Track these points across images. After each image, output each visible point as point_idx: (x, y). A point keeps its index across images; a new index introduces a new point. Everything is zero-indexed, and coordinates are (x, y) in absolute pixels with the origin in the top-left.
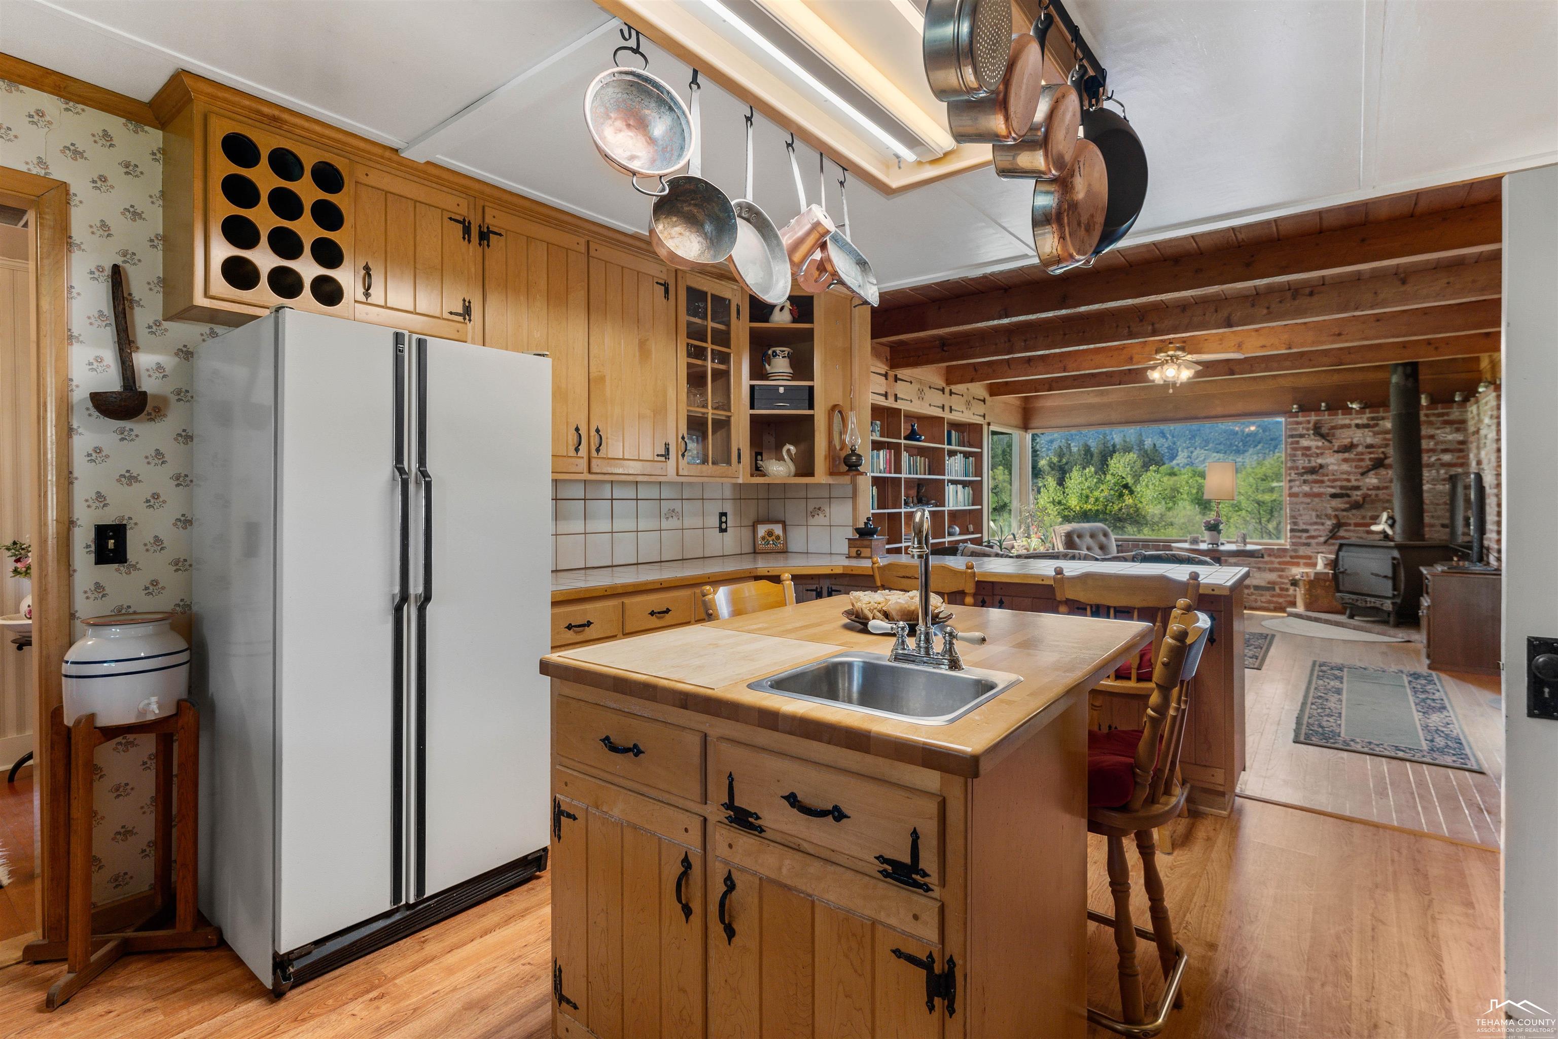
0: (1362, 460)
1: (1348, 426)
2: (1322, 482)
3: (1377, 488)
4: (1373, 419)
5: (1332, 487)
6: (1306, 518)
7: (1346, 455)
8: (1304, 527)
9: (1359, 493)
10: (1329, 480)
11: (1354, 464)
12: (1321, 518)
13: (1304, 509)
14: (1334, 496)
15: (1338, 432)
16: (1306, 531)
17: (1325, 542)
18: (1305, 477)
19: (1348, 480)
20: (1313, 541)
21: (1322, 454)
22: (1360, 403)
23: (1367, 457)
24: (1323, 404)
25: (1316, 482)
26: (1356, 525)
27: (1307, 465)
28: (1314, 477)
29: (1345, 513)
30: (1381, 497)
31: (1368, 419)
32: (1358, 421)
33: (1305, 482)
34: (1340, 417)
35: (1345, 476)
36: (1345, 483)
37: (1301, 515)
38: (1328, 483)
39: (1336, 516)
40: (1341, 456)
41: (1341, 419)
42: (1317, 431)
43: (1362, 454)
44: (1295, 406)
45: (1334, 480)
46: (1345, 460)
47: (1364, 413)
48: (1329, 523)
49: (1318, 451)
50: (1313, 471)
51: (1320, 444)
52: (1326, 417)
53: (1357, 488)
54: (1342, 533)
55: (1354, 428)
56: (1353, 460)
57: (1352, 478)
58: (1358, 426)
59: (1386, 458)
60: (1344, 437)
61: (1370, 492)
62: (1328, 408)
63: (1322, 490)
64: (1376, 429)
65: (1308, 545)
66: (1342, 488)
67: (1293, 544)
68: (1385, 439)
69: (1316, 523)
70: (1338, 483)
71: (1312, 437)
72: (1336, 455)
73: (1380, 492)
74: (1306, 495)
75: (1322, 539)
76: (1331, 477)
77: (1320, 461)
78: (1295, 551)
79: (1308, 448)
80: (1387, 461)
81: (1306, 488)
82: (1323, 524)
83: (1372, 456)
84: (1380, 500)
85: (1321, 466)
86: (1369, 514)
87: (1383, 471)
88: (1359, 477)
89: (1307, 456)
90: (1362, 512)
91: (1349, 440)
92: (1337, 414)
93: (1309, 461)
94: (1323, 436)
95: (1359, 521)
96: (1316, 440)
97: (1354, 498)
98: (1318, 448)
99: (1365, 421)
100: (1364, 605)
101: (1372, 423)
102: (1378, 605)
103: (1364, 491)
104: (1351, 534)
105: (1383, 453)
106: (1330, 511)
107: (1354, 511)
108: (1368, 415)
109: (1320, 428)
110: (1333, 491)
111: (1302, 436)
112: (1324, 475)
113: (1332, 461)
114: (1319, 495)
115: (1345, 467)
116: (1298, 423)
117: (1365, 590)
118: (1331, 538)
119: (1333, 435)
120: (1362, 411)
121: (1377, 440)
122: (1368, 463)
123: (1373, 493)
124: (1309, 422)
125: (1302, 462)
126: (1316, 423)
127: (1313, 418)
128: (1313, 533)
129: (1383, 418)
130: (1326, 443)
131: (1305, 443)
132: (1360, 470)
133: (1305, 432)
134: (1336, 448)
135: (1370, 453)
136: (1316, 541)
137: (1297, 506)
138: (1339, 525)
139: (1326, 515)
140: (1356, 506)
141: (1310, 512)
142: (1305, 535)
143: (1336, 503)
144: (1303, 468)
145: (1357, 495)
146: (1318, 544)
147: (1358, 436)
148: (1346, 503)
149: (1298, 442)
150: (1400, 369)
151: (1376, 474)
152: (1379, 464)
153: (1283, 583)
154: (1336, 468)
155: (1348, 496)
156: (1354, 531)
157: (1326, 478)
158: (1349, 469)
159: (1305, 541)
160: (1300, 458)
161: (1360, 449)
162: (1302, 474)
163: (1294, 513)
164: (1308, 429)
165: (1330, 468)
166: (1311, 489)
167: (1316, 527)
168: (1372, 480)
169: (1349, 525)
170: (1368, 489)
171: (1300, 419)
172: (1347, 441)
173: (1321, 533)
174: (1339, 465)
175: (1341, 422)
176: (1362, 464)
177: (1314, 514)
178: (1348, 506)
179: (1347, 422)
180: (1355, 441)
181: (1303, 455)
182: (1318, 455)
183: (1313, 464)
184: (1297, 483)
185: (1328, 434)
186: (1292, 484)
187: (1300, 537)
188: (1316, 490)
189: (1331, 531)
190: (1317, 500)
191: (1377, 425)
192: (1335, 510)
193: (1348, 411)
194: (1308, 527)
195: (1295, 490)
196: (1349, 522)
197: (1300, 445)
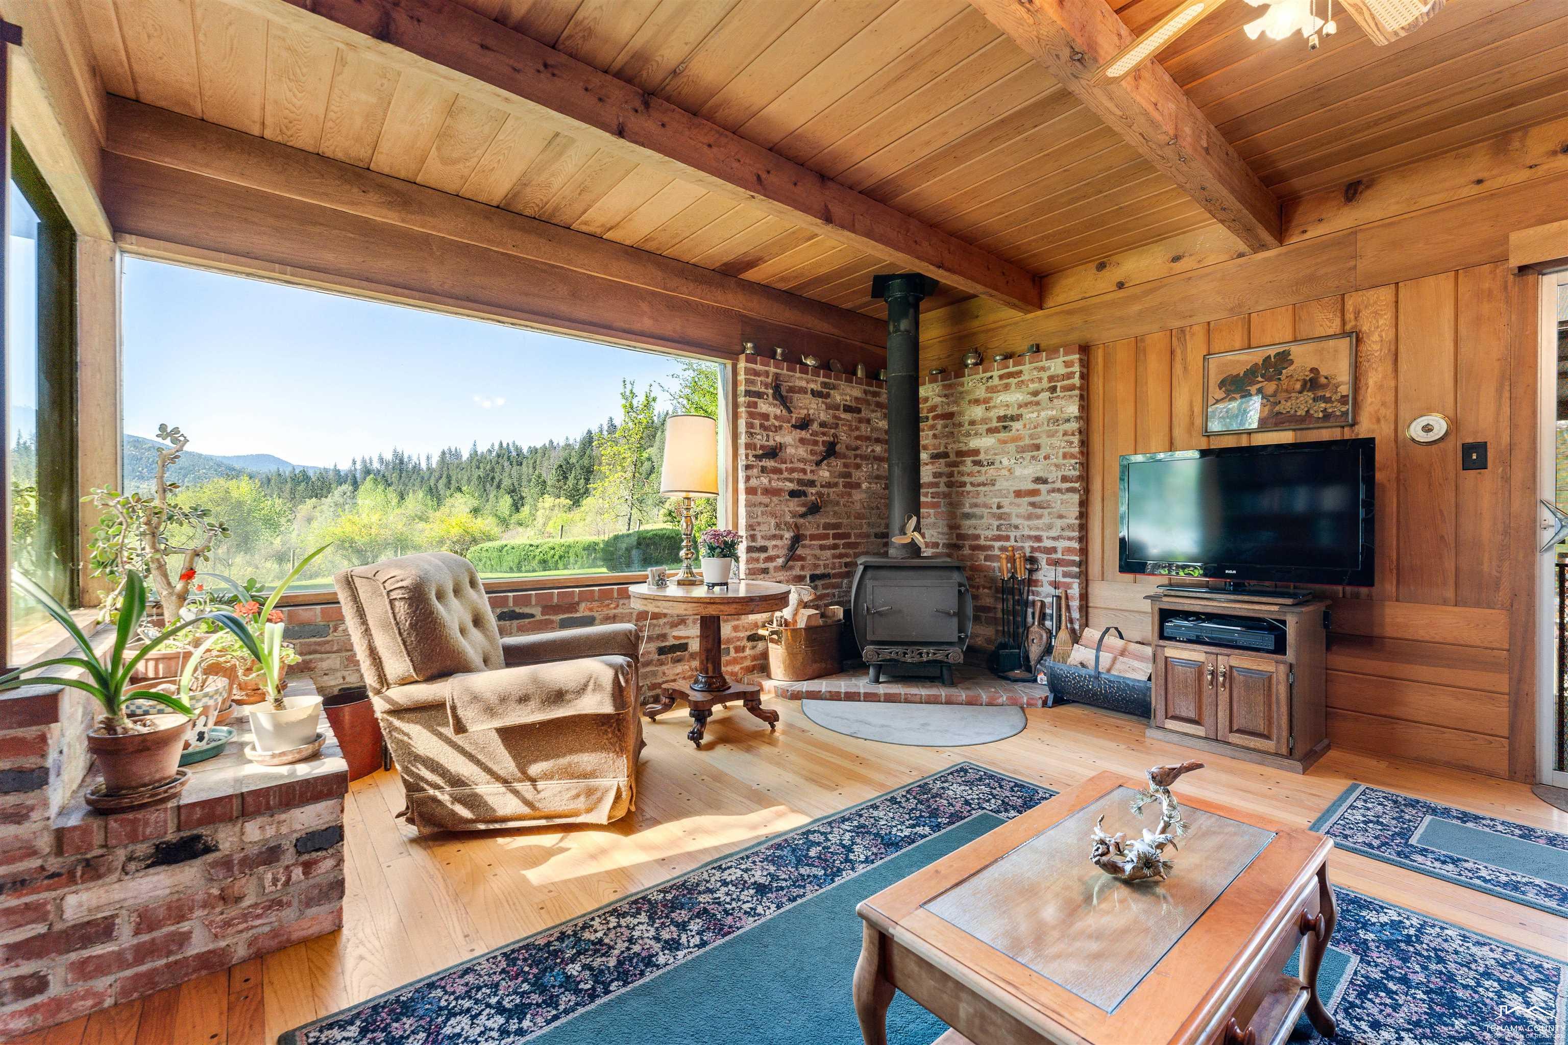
0: (817, 443)
1: (805, 391)
2: (780, 471)
3: (829, 485)
4: (824, 385)
5: (791, 480)
6: (764, 529)
8: (762, 543)
9: (814, 491)
10: (787, 469)
11: (810, 447)
12: (779, 528)
13: (762, 513)
14: (792, 494)
15: (795, 397)
19: (804, 471)
20: (771, 565)
21: (780, 427)
22: (815, 356)
23: (821, 439)
24: (779, 351)
25: (774, 470)
26: (810, 538)
27: (765, 443)
32: (813, 386)
33: (763, 470)
34: (798, 375)
35: (802, 465)
36: (801, 476)
37: (759, 524)
38: (786, 475)
41: (797, 378)
42: (776, 390)
43: (817, 434)
44: (749, 345)
45: (792, 470)
46: (802, 441)
47: (819, 375)
48: (788, 535)
49: (777, 424)
52: (784, 371)
53: (813, 483)
55: (809, 396)
56: (809, 442)
57: (808, 468)
58: (813, 392)
60: (802, 406)
61: (823, 490)
62: (785, 358)
63: (780, 484)
64: (828, 400)
65: (766, 571)
66: (798, 482)
67: (750, 572)
68: (836, 417)
69: (774, 537)
70: (795, 475)
71: (771, 399)
73: (831, 491)
74: (764, 491)
75: (780, 561)
76: (789, 466)
79: (766, 416)
81: (765, 481)
82: (781, 538)
83: (825, 438)
84: (831, 502)
86: (822, 521)
87: (833, 461)
89: (765, 428)
91: (805, 412)
92: (794, 370)
93: (768, 437)
94: (782, 400)
95: (814, 531)
96: (775, 406)
98: (776, 417)
99: (819, 387)
100: (916, 659)
101: (825, 391)
102: (940, 656)
103: (819, 488)
104: (808, 552)
106: (788, 518)
107: (810, 518)
108: (821, 379)
109: (779, 386)
110: (791, 486)
111: (760, 395)
113: (790, 441)
114: (776, 492)
115: (802, 451)
116: (755, 373)
117: (914, 636)
120: (816, 370)
121: (829, 417)
123: (826, 491)
124: (767, 374)
125: (760, 438)
126: (775, 378)
127: (771, 369)
128: (771, 552)
129: (833, 387)
131: (763, 407)
133: (763, 390)
135: (824, 434)
136: (774, 564)
137: (755, 510)
138: (797, 540)
139: (785, 524)
141: (769, 519)
142: (763, 556)
143: (794, 505)
144: (762, 447)
145: (812, 494)
147: (813, 407)
148: (803, 505)
149: (756, 405)
153: (739, 639)
154: (794, 451)
155: (805, 494)
156: (809, 547)
157: (784, 466)
158: (805, 455)
159: (763, 566)
160: (758, 430)
164: (766, 386)
166: (770, 482)
167: (774, 543)
168: (824, 474)
170: (822, 486)
171: (758, 367)
174: (797, 447)
175: (797, 383)
176: (816, 448)
177: (773, 522)
178: (803, 509)
179: (803, 384)
181: (762, 426)
182: (776, 429)
184: (755, 471)
186: (750, 472)
188: (774, 484)
190: (775, 499)
191: (829, 395)
192: (793, 515)
193: (804, 369)
194: (766, 543)
195: (754, 482)
196: (808, 533)
197: (758, 410)
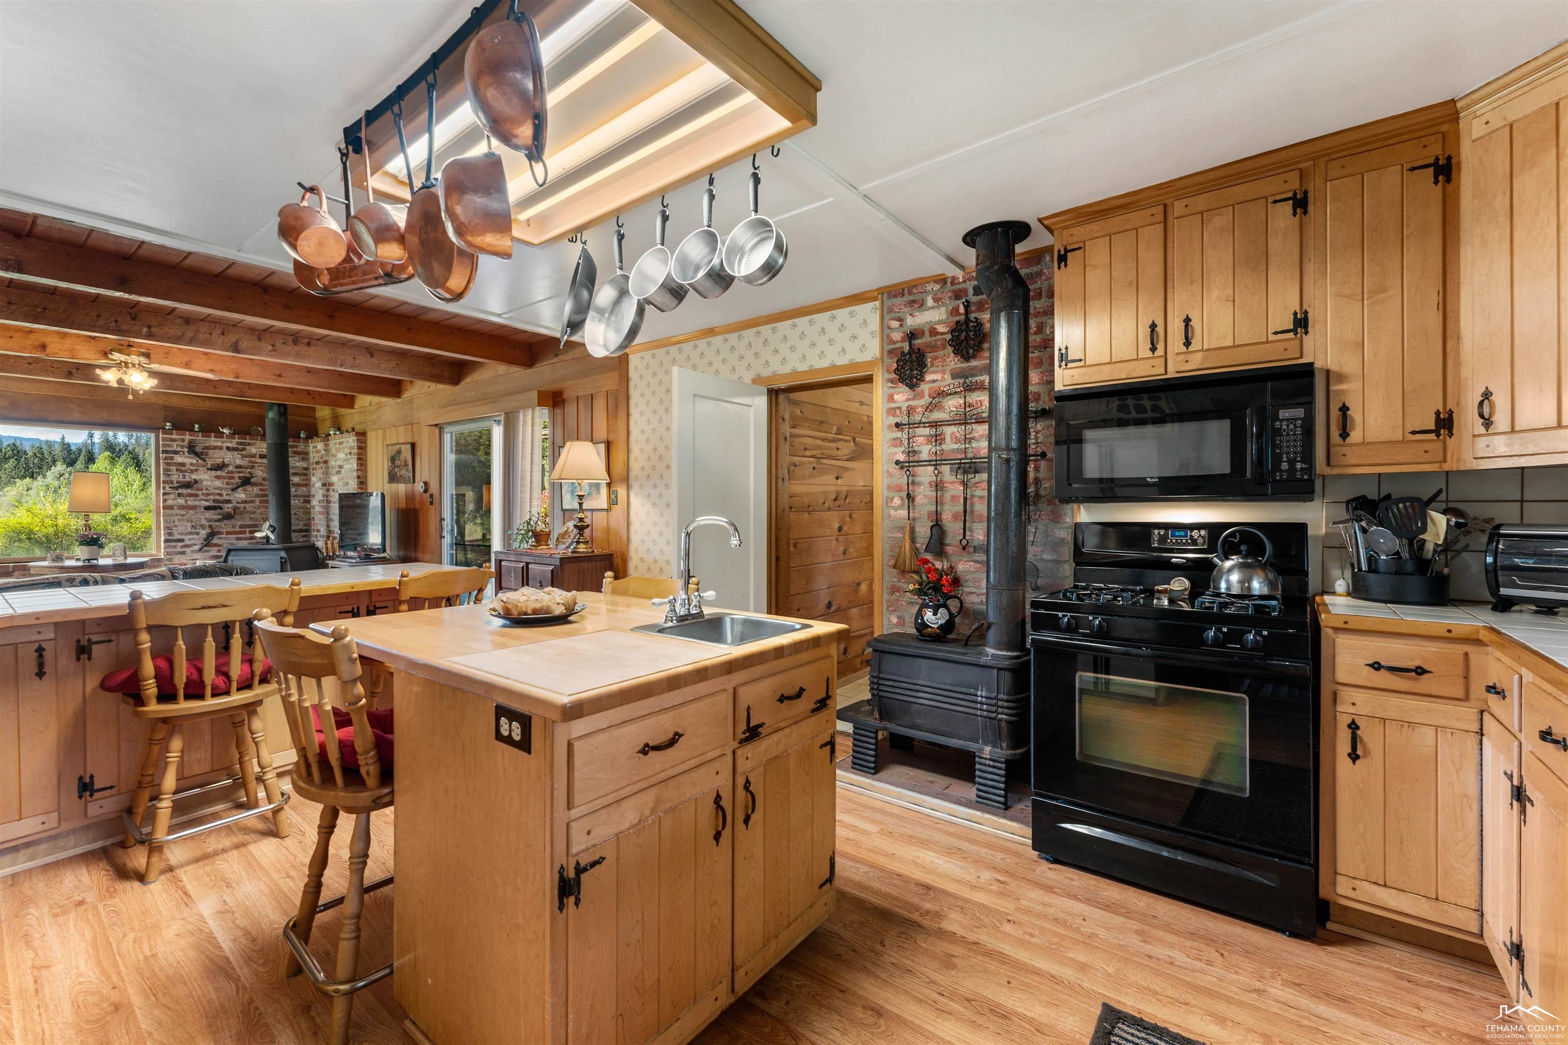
0: (233, 478)
1: (221, 448)
2: (197, 495)
3: (246, 502)
4: (241, 444)
5: (207, 500)
6: (181, 529)
7: (219, 473)
8: (179, 537)
9: (230, 506)
10: (203, 494)
11: (225, 481)
12: (195, 528)
13: (179, 520)
14: (208, 508)
15: (211, 452)
16: (182, 540)
17: (200, 550)
18: (180, 491)
19: (221, 495)
20: (188, 550)
21: (196, 470)
22: (230, 428)
23: (237, 475)
24: (196, 426)
25: (190, 495)
26: (228, 533)
27: (181, 479)
28: (189, 491)
29: (218, 523)
30: (248, 509)
31: (238, 443)
32: (228, 445)
33: (179, 495)
34: (213, 439)
35: (218, 491)
36: (218, 497)
37: (176, 526)
38: (202, 497)
39: (210, 526)
40: (214, 473)
41: (213, 441)
42: (192, 449)
43: (232, 473)
44: (168, 424)
45: (208, 494)
46: (218, 477)
47: (234, 438)
48: (204, 533)
49: (192, 468)
50: (188, 485)
51: (194, 461)
52: (200, 437)
53: (229, 502)
54: (215, 541)
55: (225, 450)
56: (224, 478)
57: (224, 493)
58: (228, 448)
59: (252, 477)
60: (217, 457)
61: (239, 505)
62: (202, 430)
63: (196, 503)
64: (244, 453)
65: (183, 553)
66: (214, 501)
67: (168, 554)
68: (252, 462)
69: (191, 533)
70: (212, 497)
71: (187, 454)
72: (209, 472)
73: (247, 505)
74: (181, 507)
75: (197, 547)
76: (205, 492)
77: (194, 477)
78: (170, 560)
79: (183, 465)
80: (253, 480)
81: (181, 501)
82: (198, 534)
83: (241, 475)
84: (248, 512)
85: (196, 482)
86: (239, 523)
87: (249, 488)
88: (230, 492)
89: (181, 471)
90: (233, 522)
91: (221, 460)
92: (210, 437)
93: (184, 476)
94: (197, 455)
95: (230, 529)
96: (190, 458)
97: (226, 510)
98: (192, 464)
99: (235, 446)
101: (240, 447)
103: (235, 504)
104: (224, 541)
105: (250, 473)
106: (204, 522)
107: (226, 522)
108: (237, 440)
109: (194, 447)
110: (207, 504)
111: (176, 453)
112: (198, 490)
113: (206, 478)
114: (194, 508)
115: (218, 483)
116: (172, 440)
118: (205, 546)
119: (207, 454)
120: (231, 436)
121: (244, 462)
122: (237, 480)
123: (242, 505)
124: (183, 440)
125: (176, 477)
126: (190, 442)
127: (188, 437)
128: (187, 542)
129: (249, 444)
130: (200, 461)
131: (179, 459)
132: (231, 486)
133: (179, 449)
134: (209, 466)
135: (239, 472)
136: (191, 549)
137: (172, 518)
138: (212, 534)
139: (201, 526)
140: (228, 517)
141: (185, 523)
142: (180, 544)
143: (210, 514)
144: (177, 482)
145: (228, 508)
146: (192, 552)
147: (228, 457)
148: (219, 514)
149: (172, 458)
150: (275, 408)
151: (244, 490)
152: (246, 482)
154: (209, 483)
155: (220, 508)
156: (226, 538)
157: (200, 492)
158: (221, 485)
159: (180, 550)
160: (175, 473)
161: (231, 468)
162: (177, 488)
163: (168, 525)
164: (182, 447)
165: (204, 483)
166: (186, 501)
167: (191, 537)
168: (241, 495)
169: (222, 533)
170: (238, 503)
171: (174, 436)
172: (219, 461)
173: (196, 542)
174: (212, 481)
175: (213, 444)
176: (232, 481)
177: (189, 524)
178: (219, 517)
179: (219, 444)
180: (226, 461)
181: (177, 470)
182: (192, 471)
183: (188, 479)
184: (172, 496)
185: (202, 453)
186: (167, 497)
187: (175, 547)
188: (190, 503)
189: (205, 540)
190: (191, 512)
191: (244, 449)
192: (209, 520)
193: (220, 435)
194: (183, 537)
195: (170, 502)
196: (224, 531)
197: (175, 461)
